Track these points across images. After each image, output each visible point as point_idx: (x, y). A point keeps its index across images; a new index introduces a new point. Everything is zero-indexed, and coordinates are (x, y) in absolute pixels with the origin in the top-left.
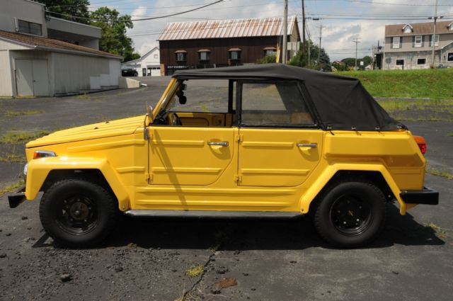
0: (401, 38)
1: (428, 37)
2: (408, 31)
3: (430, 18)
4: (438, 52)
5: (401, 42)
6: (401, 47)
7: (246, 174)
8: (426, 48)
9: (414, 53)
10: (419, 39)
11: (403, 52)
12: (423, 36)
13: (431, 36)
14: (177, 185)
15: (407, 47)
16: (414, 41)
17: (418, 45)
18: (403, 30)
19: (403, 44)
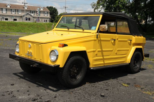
0: (6, 9)
1: (17, 10)
2: (9, 7)
3: (23, 3)
4: (21, 17)
5: (6, 11)
6: (6, 13)
7: (118, 51)
8: (17, 15)
9: (12, 16)
10: (13, 11)
11: (8, 15)
12: (15, 10)
13: (18, 10)
14: (103, 56)
15: (9, 13)
16: (11, 11)
17: (14, 13)
18: (6, 6)
19: (7, 12)
